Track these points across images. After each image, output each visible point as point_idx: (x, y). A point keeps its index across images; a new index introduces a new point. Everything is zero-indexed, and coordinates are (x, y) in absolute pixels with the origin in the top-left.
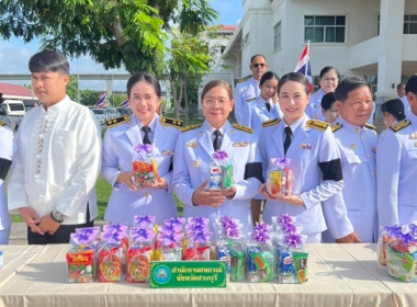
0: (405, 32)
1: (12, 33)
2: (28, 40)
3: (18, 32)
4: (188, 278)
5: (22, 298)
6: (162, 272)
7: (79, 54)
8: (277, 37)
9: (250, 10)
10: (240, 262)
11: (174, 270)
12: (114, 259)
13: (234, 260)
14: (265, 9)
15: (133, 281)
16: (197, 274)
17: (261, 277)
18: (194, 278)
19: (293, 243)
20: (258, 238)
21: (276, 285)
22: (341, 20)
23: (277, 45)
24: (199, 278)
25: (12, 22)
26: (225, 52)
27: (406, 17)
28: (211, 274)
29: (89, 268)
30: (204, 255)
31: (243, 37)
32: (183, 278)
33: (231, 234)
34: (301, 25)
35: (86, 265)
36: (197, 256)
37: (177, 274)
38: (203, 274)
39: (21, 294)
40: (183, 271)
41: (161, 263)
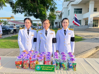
0: (94, 11)
1: (19, 12)
2: (22, 14)
3: (20, 12)
4: (45, 69)
5: (3, 73)
6: (38, 67)
7: (31, 16)
8: (69, 13)
9: (64, 8)
10: (58, 65)
11: (41, 67)
12: (27, 63)
13: (57, 64)
14: (66, 8)
15: (31, 69)
16: (47, 68)
17: (64, 69)
18: (46, 69)
19: (72, 60)
20: (63, 59)
21: (67, 71)
22: (81, 9)
23: (69, 14)
24: (48, 69)
25: (19, 10)
26: (59, 16)
27: (94, 9)
28: (51, 68)
29: (21, 65)
30: (49, 63)
31: (62, 13)
32: (44, 69)
33: (56, 58)
34: (73, 10)
35: (20, 64)
36: (47, 63)
37: (42, 68)
38: (49, 68)
39: (3, 72)
40: (44, 67)
41: (38, 65)
